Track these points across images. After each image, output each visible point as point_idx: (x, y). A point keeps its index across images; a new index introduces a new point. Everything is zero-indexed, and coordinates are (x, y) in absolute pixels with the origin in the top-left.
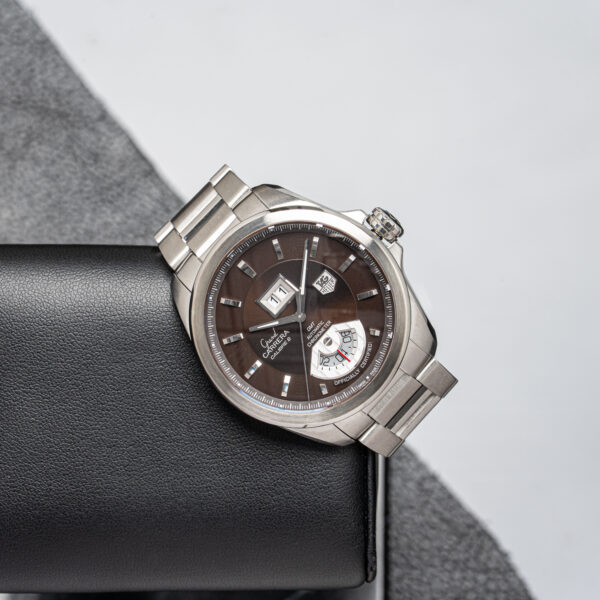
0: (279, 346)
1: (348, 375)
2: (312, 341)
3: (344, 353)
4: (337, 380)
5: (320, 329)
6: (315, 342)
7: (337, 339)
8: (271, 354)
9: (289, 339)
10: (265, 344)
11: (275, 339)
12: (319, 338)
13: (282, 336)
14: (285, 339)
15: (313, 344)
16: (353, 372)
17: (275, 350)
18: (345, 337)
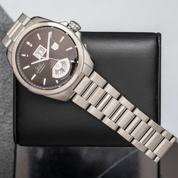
0: (41, 69)
1: (65, 76)
2: (52, 66)
3: (63, 69)
4: (61, 78)
5: (55, 62)
6: (53, 66)
7: (60, 65)
8: (39, 71)
9: (45, 66)
10: (37, 69)
11: (40, 67)
12: (54, 65)
13: (42, 65)
14: (43, 66)
15: (53, 67)
16: (66, 75)
17: (40, 70)
18: (63, 64)
